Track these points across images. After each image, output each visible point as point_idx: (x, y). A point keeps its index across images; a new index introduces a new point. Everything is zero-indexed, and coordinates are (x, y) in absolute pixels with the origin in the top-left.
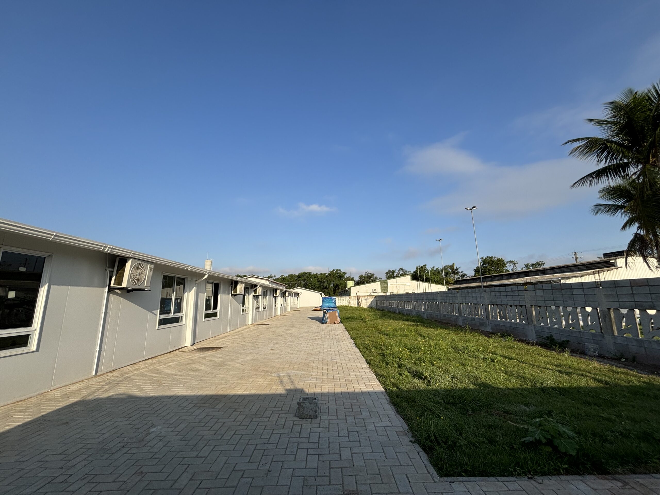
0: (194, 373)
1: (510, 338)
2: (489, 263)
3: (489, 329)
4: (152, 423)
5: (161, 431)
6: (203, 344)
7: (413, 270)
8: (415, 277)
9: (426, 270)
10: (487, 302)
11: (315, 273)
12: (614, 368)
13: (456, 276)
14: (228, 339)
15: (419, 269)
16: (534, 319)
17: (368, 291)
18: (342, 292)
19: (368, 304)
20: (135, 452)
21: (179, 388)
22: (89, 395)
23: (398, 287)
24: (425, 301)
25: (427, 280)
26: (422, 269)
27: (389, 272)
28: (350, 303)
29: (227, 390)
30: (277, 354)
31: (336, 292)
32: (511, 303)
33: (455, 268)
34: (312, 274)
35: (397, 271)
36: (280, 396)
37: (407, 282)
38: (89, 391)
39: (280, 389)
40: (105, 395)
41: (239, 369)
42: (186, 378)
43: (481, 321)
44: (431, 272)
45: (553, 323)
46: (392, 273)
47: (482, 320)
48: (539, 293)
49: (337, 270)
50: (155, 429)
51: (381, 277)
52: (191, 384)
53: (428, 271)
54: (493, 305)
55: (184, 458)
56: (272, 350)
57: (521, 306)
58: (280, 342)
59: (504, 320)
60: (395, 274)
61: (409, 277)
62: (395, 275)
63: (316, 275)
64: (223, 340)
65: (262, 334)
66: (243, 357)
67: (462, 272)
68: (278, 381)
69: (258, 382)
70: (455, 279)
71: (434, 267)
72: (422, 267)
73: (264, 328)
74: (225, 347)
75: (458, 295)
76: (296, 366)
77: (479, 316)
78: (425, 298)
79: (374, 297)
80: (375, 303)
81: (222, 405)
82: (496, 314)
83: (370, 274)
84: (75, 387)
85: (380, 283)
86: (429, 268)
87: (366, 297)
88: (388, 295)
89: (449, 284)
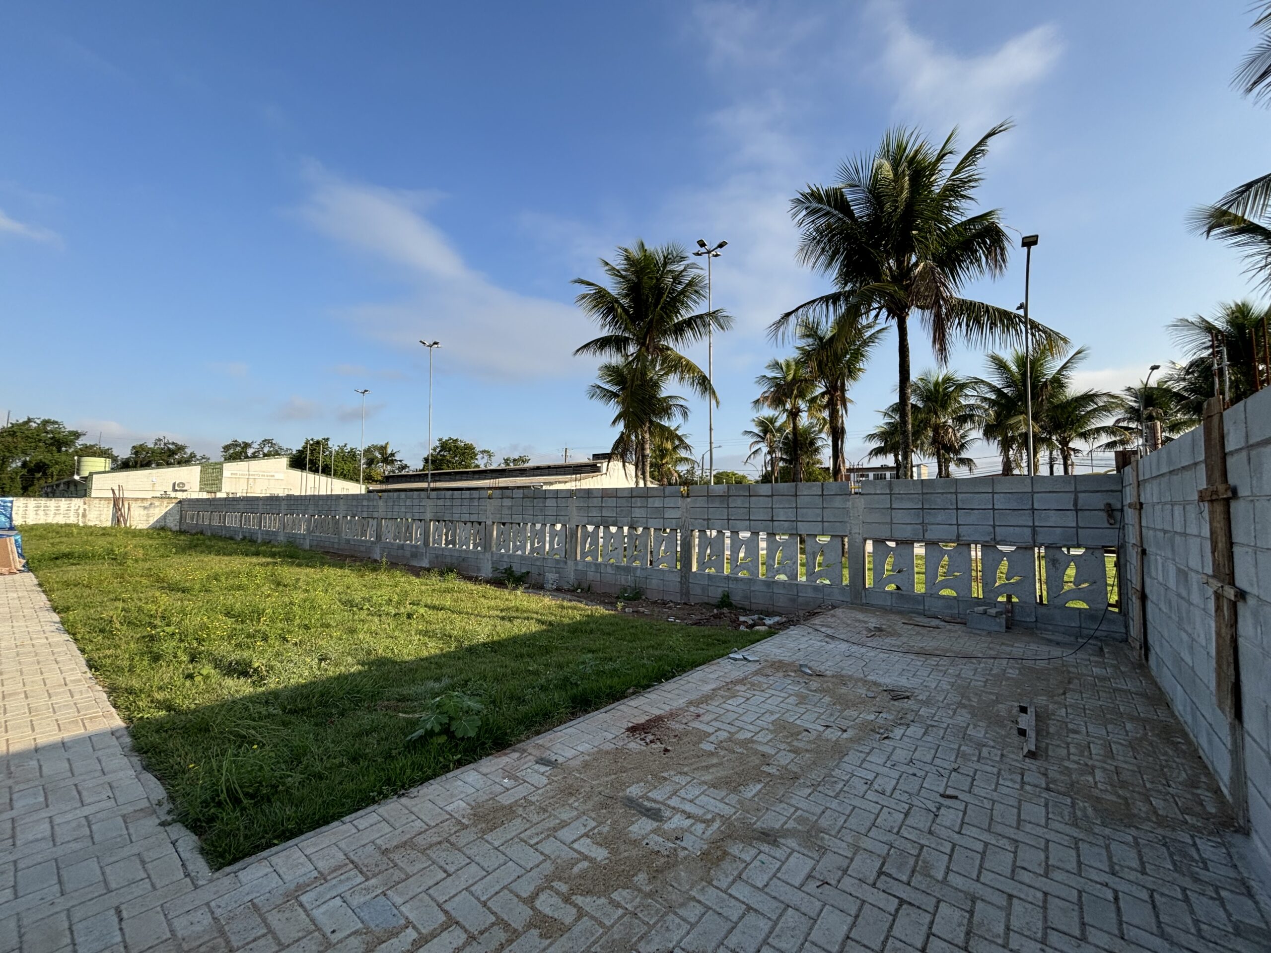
1: (452, 576)
2: (450, 450)
3: (425, 564)
7: (296, 446)
8: (298, 462)
9: (326, 447)
10: (428, 516)
12: (565, 603)
13: (389, 467)
15: (311, 445)
16: (494, 542)
17: (157, 488)
18: (58, 486)
19: (152, 521)
23: (251, 481)
24: (311, 512)
25: (326, 471)
26: (316, 445)
27: (235, 444)
28: (84, 516)
31: (32, 485)
32: (466, 517)
33: (389, 451)
35: (256, 446)
37: (276, 472)
43: (414, 550)
44: (337, 453)
45: (516, 548)
46: (243, 448)
47: (417, 547)
48: (507, 502)
51: (207, 456)
53: (331, 452)
54: (439, 521)
57: (480, 523)
59: (451, 546)
60: (250, 452)
61: (284, 461)
62: (249, 455)
67: (400, 461)
70: (387, 473)
71: (345, 446)
72: (318, 443)
75: (381, 503)
77: (411, 541)
78: (311, 507)
79: (177, 501)
80: (178, 517)
82: (440, 536)
83: (173, 444)
85: (199, 468)
86: (334, 445)
87: (147, 503)
88: (220, 499)
89: (373, 481)
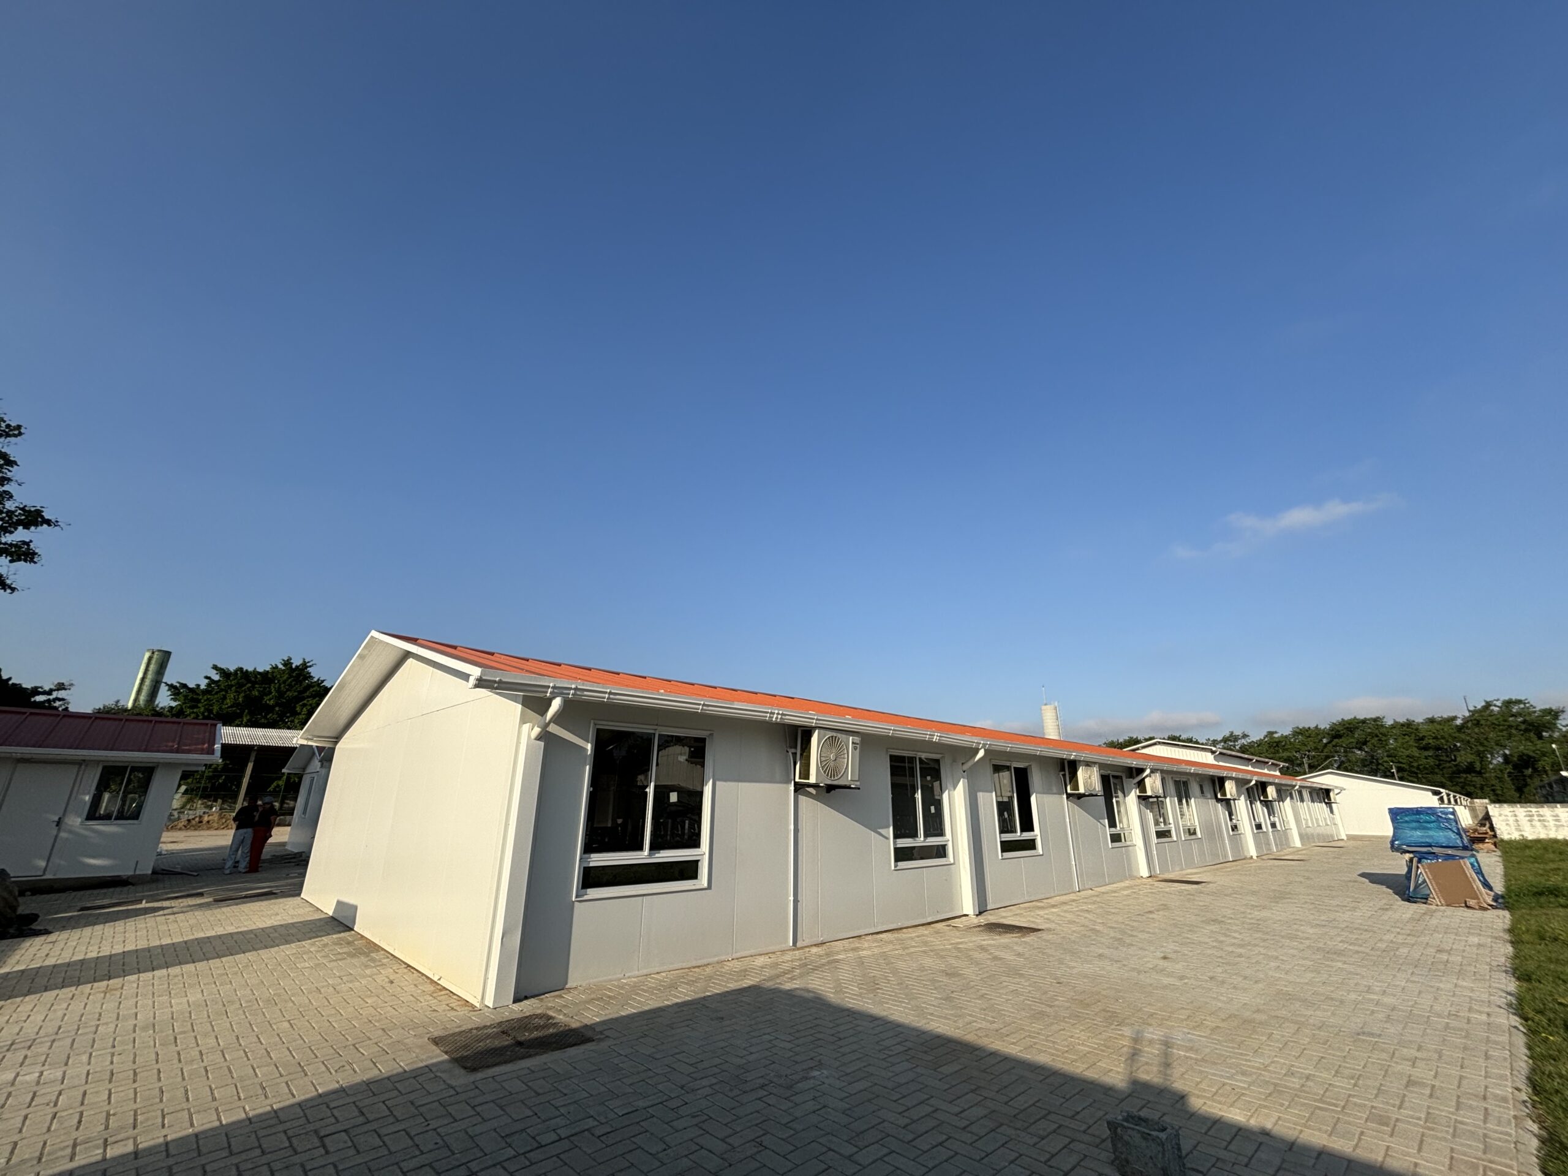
0: (945, 979)
4: (820, 1061)
5: (826, 1081)
6: (1004, 914)
11: (1402, 720)
14: (1066, 911)
20: (771, 1103)
21: (897, 1006)
22: (770, 979)
29: (986, 1036)
30: (1170, 975)
34: (1389, 722)
36: (1105, 1094)
38: (774, 972)
39: (1118, 1073)
40: (788, 986)
41: (1045, 993)
42: (924, 987)
49: (1508, 703)
50: (818, 1073)
52: (924, 1003)
55: (830, 1149)
56: (1165, 958)
58: (1207, 940)
63: (1409, 724)
64: (1054, 910)
65: (1165, 907)
66: (1073, 964)
68: (1125, 1049)
69: (1072, 1037)
73: (1181, 892)
74: (1049, 930)
76: (1211, 1022)
81: (957, 1069)
84: (761, 961)
